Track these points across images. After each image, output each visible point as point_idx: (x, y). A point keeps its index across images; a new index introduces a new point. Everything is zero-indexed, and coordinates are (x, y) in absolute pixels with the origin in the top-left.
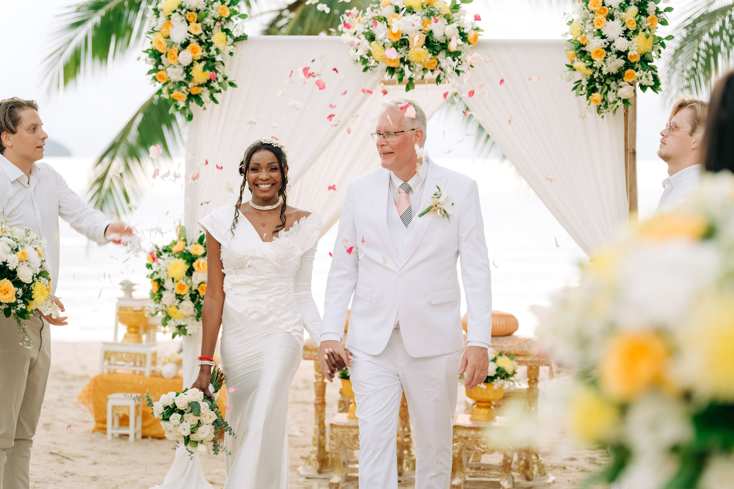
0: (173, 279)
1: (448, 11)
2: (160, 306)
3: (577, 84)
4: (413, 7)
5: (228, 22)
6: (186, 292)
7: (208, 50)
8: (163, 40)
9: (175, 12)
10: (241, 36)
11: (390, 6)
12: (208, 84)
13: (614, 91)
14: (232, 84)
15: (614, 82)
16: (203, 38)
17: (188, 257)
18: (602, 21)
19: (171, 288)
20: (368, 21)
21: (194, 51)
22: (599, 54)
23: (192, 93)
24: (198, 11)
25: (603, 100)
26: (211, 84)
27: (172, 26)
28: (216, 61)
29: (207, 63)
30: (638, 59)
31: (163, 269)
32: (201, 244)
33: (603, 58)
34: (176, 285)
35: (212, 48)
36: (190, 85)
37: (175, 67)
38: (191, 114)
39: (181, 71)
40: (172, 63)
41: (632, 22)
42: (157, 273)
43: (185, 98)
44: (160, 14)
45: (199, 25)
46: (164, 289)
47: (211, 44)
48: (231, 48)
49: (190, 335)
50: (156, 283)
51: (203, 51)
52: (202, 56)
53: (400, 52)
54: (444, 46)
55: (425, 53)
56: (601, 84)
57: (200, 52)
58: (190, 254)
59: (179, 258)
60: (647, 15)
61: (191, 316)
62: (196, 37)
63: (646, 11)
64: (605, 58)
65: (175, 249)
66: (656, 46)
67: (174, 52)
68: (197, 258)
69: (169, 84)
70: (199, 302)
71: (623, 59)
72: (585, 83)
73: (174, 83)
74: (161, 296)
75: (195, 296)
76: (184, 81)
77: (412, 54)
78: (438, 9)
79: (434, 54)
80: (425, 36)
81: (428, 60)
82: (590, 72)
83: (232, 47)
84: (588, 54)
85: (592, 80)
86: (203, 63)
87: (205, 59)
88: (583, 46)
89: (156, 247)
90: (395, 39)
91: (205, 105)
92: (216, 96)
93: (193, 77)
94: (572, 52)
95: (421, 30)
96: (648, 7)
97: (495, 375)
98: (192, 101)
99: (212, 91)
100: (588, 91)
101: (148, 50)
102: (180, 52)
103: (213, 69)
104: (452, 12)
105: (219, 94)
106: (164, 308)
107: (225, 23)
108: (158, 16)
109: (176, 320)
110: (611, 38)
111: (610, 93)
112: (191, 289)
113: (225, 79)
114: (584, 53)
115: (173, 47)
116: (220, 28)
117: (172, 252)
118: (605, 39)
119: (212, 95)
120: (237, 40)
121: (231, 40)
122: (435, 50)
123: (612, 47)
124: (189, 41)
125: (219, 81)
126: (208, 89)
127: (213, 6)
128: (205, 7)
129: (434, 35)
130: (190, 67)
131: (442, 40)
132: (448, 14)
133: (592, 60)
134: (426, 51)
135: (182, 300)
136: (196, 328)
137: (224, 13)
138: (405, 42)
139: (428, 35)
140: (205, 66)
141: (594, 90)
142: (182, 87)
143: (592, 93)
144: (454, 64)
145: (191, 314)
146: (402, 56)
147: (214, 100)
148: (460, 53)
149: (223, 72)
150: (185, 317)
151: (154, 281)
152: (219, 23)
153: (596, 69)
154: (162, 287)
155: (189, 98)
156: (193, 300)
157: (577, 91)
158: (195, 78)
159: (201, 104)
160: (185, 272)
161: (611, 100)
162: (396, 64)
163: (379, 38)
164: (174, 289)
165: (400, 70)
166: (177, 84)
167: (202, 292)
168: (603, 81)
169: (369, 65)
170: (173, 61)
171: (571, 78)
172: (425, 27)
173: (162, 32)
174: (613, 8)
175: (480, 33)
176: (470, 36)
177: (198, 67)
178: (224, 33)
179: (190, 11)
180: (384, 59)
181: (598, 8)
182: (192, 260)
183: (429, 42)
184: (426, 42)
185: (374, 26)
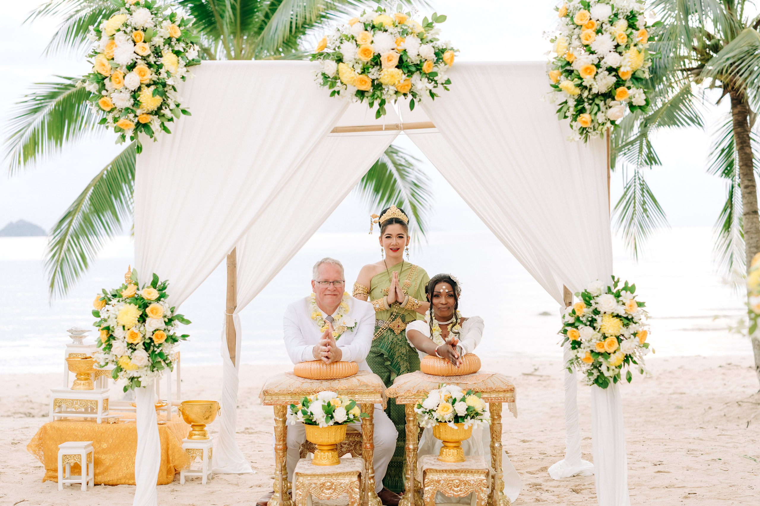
0: (124, 327)
1: (422, 30)
2: (110, 357)
3: (561, 106)
4: (384, 24)
5: (179, 43)
6: (138, 340)
7: (158, 73)
8: (106, 62)
9: (119, 30)
10: (193, 60)
11: (360, 24)
12: (157, 112)
13: (603, 112)
14: (184, 112)
15: (603, 102)
16: (152, 60)
17: (140, 302)
18: (591, 35)
19: (122, 336)
20: (334, 41)
21: (142, 74)
22: (588, 71)
23: (141, 121)
24: (144, 30)
25: (592, 120)
26: (162, 111)
27: (116, 46)
28: (167, 86)
29: (157, 88)
30: (629, 76)
31: (112, 316)
32: (155, 288)
33: (593, 76)
34: (127, 334)
35: (162, 71)
36: (139, 112)
37: (121, 92)
38: (140, 146)
39: (128, 95)
40: (117, 88)
41: (622, 37)
42: (105, 320)
43: (133, 126)
44: (102, 34)
45: (147, 45)
46: (114, 338)
47: (160, 66)
48: (183, 72)
49: (144, 387)
50: (105, 332)
51: (152, 74)
52: (151, 80)
53: (372, 73)
54: (418, 67)
55: (398, 74)
56: (590, 104)
57: (149, 75)
58: (143, 298)
59: (130, 303)
60: (637, 30)
61: (145, 366)
62: (144, 58)
63: (635, 25)
64: (595, 75)
65: (126, 293)
66: (646, 62)
67: (119, 74)
68: (150, 303)
69: (115, 112)
70: (154, 351)
71: (614, 76)
72: (572, 103)
73: (121, 110)
74: (110, 346)
75: (149, 344)
76: (131, 107)
78: (411, 26)
79: (409, 76)
80: (399, 55)
81: (402, 81)
82: (578, 91)
83: (185, 69)
84: (575, 72)
85: (580, 101)
86: (153, 88)
87: (155, 83)
88: (569, 64)
89: (104, 291)
90: (366, 58)
91: (156, 135)
92: (168, 125)
93: (141, 103)
94: (556, 72)
95: (393, 49)
96: (637, 20)
97: (466, 415)
98: (141, 132)
99: (163, 119)
100: (576, 112)
101: (90, 74)
102: (125, 75)
103: (163, 94)
104: (425, 31)
105: (171, 122)
106: (114, 358)
108: (100, 38)
109: (128, 372)
110: (600, 54)
111: (600, 114)
112: (144, 336)
113: (178, 106)
114: (571, 71)
115: (118, 69)
116: (170, 49)
117: (122, 297)
118: (595, 55)
119: (163, 123)
120: (189, 64)
121: (182, 63)
122: (409, 71)
123: (602, 63)
124: (136, 62)
125: (171, 108)
126: (158, 118)
127: (162, 25)
128: (153, 26)
129: (408, 54)
130: (137, 92)
131: (417, 61)
132: (422, 32)
133: (581, 78)
134: (400, 71)
135: (135, 350)
136: (151, 379)
137: (175, 33)
138: (377, 62)
139: (402, 54)
140: (155, 90)
141: (582, 111)
142: (129, 115)
143: (579, 114)
144: (431, 86)
145: (145, 364)
146: (374, 77)
147: (165, 129)
148: (436, 74)
149: (175, 98)
150: (139, 368)
151: (103, 329)
152: (169, 44)
153: (586, 87)
154: (111, 335)
155: (137, 128)
156: (146, 349)
157: (562, 114)
158: (144, 104)
159: (151, 134)
160: (137, 319)
161: (600, 122)
162: (367, 87)
163: (348, 59)
164: (125, 338)
165: (370, 94)
166: (123, 111)
167: (157, 340)
168: (590, 102)
169: (336, 89)
170: (118, 85)
171: (555, 100)
172: (398, 45)
173: (105, 53)
174: (601, 23)
175: (455, 54)
176: (446, 56)
177: (147, 91)
178: (175, 55)
179: (136, 29)
180: (354, 81)
181: (585, 22)
182: (145, 306)
183: (403, 62)
184: (399, 62)
185: (342, 46)
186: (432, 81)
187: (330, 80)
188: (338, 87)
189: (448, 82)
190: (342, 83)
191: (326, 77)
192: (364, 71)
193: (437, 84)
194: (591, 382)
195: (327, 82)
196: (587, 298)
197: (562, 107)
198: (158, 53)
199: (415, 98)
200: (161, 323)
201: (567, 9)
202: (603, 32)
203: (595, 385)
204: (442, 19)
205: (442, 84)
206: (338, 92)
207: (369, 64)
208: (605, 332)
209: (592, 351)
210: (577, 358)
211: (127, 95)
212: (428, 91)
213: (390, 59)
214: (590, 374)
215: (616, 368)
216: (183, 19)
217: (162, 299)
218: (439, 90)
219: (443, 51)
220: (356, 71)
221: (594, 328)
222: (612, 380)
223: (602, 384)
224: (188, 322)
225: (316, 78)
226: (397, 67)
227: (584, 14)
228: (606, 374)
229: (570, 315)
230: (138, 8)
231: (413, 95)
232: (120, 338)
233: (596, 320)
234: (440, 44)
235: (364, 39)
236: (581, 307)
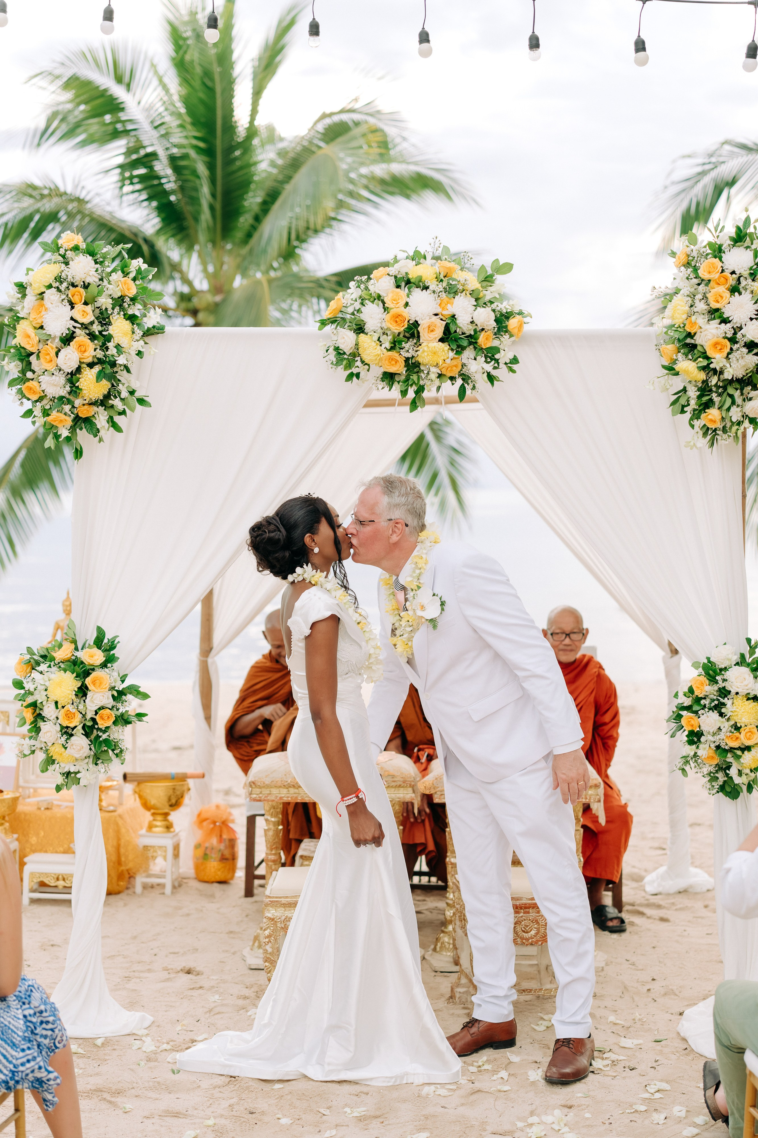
0: (56, 703)
1: (478, 286)
2: (38, 744)
3: (676, 396)
4: (424, 278)
5: (134, 304)
6: (76, 721)
7: (104, 347)
8: (31, 332)
9: (50, 287)
10: (154, 327)
11: (389, 278)
12: (104, 402)
13: (738, 406)
14: (141, 401)
15: (739, 391)
16: (96, 328)
17: (78, 668)
18: (724, 295)
19: (54, 717)
20: (353, 302)
21: (82, 349)
22: (719, 347)
23: (80, 415)
24: (86, 286)
25: (723, 418)
26: (110, 402)
27: (46, 309)
28: (117, 366)
29: (103, 368)
32: (99, 648)
33: (726, 355)
34: (61, 713)
35: (111, 345)
36: (78, 402)
37: (53, 374)
38: (79, 449)
39: (63, 380)
40: (48, 368)
42: (31, 693)
43: (69, 421)
44: (27, 291)
45: (89, 308)
48: (139, 345)
49: (85, 786)
50: (30, 710)
51: (95, 350)
52: (95, 357)
53: (406, 348)
54: (472, 339)
55: (443, 351)
56: (720, 395)
57: (92, 351)
58: (82, 663)
59: (65, 671)
61: (86, 758)
62: (84, 327)
64: (729, 354)
65: (60, 655)
67: (50, 349)
68: (93, 670)
69: (45, 402)
70: (98, 737)
71: (756, 354)
72: (693, 393)
73: (53, 400)
74: (38, 730)
75: (92, 728)
76: (67, 396)
77: (424, 351)
78: (462, 281)
79: (458, 353)
80: (445, 323)
81: (448, 361)
82: (702, 376)
83: (142, 342)
84: (699, 348)
85: (704, 389)
86: (97, 368)
87: (100, 361)
88: (690, 335)
89: (29, 650)
90: (398, 328)
91: (102, 433)
92: (119, 420)
93: (81, 389)
94: (671, 348)
95: (436, 315)
98: (81, 429)
99: (112, 413)
100: (700, 406)
101: (10, 348)
102: (59, 350)
103: (112, 378)
104: (482, 287)
105: (123, 416)
106: (43, 745)
107: (129, 305)
108: (24, 296)
109: (62, 765)
110: (736, 323)
111: (734, 409)
112: (84, 716)
113: (132, 393)
114: (694, 346)
115: (49, 342)
116: (122, 313)
117: (55, 659)
118: (728, 325)
119: (111, 418)
120: (148, 333)
121: (139, 333)
122: (459, 346)
123: (739, 336)
124: (74, 332)
125: (122, 396)
126: (105, 410)
127: (110, 278)
128: (97, 280)
129: (457, 322)
130: (75, 375)
131: (469, 330)
132: (477, 289)
133: (707, 358)
134: (445, 346)
135: (72, 735)
136: (95, 775)
137: (128, 290)
138: (413, 332)
139: (449, 322)
140: (100, 372)
141: (708, 405)
142: (64, 406)
143: (704, 409)
144: (489, 367)
145: (85, 755)
146: (409, 355)
147: (114, 425)
148: (497, 350)
149: (128, 383)
150: (77, 760)
151: (27, 707)
152: (121, 306)
153: (715, 370)
154: (40, 714)
155: (76, 424)
156: (87, 735)
157: (678, 407)
158: (84, 392)
159: (95, 432)
160: (74, 693)
161: (734, 420)
162: (399, 368)
163: (372, 329)
164: (57, 718)
165: (403, 378)
166: (56, 401)
167: (102, 722)
168: (720, 390)
169: (355, 371)
170: (49, 364)
171: (668, 387)
172: (443, 309)
173: (31, 319)
174: (737, 276)
175: (526, 320)
176: (512, 323)
177: (89, 373)
178: (128, 322)
179: (74, 285)
180: (381, 359)
181: (715, 276)
182: (87, 673)
183: (450, 333)
184: (444, 333)
185: (363, 309)
186: (492, 360)
187: (346, 356)
188: (358, 367)
189: (515, 360)
190: (363, 362)
191: (340, 353)
192: (395, 345)
193: (498, 363)
194: (715, 791)
195: (343, 359)
196: (711, 672)
197: (679, 397)
198: (104, 318)
199: (468, 384)
200: (108, 698)
201: (688, 256)
202: (741, 290)
203: (720, 793)
204: (507, 268)
205: (506, 364)
206: (358, 375)
207: (401, 336)
208: (737, 721)
209: (718, 747)
210: (695, 755)
211: (61, 379)
212: (486, 374)
213: (431, 329)
214: (714, 779)
215: (751, 771)
216: (140, 268)
217: (109, 665)
218: (502, 373)
219: (508, 316)
220: (384, 346)
221: (721, 715)
222: (745, 788)
223: (730, 792)
224: (145, 696)
225: (326, 354)
226: (442, 340)
227: (713, 264)
228: (737, 780)
229: (685, 695)
230: (77, 255)
231: (463, 379)
232: (51, 718)
233: (724, 704)
234: (504, 307)
235: (394, 300)
236: (702, 684)
